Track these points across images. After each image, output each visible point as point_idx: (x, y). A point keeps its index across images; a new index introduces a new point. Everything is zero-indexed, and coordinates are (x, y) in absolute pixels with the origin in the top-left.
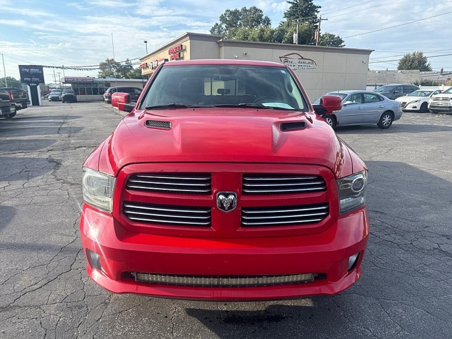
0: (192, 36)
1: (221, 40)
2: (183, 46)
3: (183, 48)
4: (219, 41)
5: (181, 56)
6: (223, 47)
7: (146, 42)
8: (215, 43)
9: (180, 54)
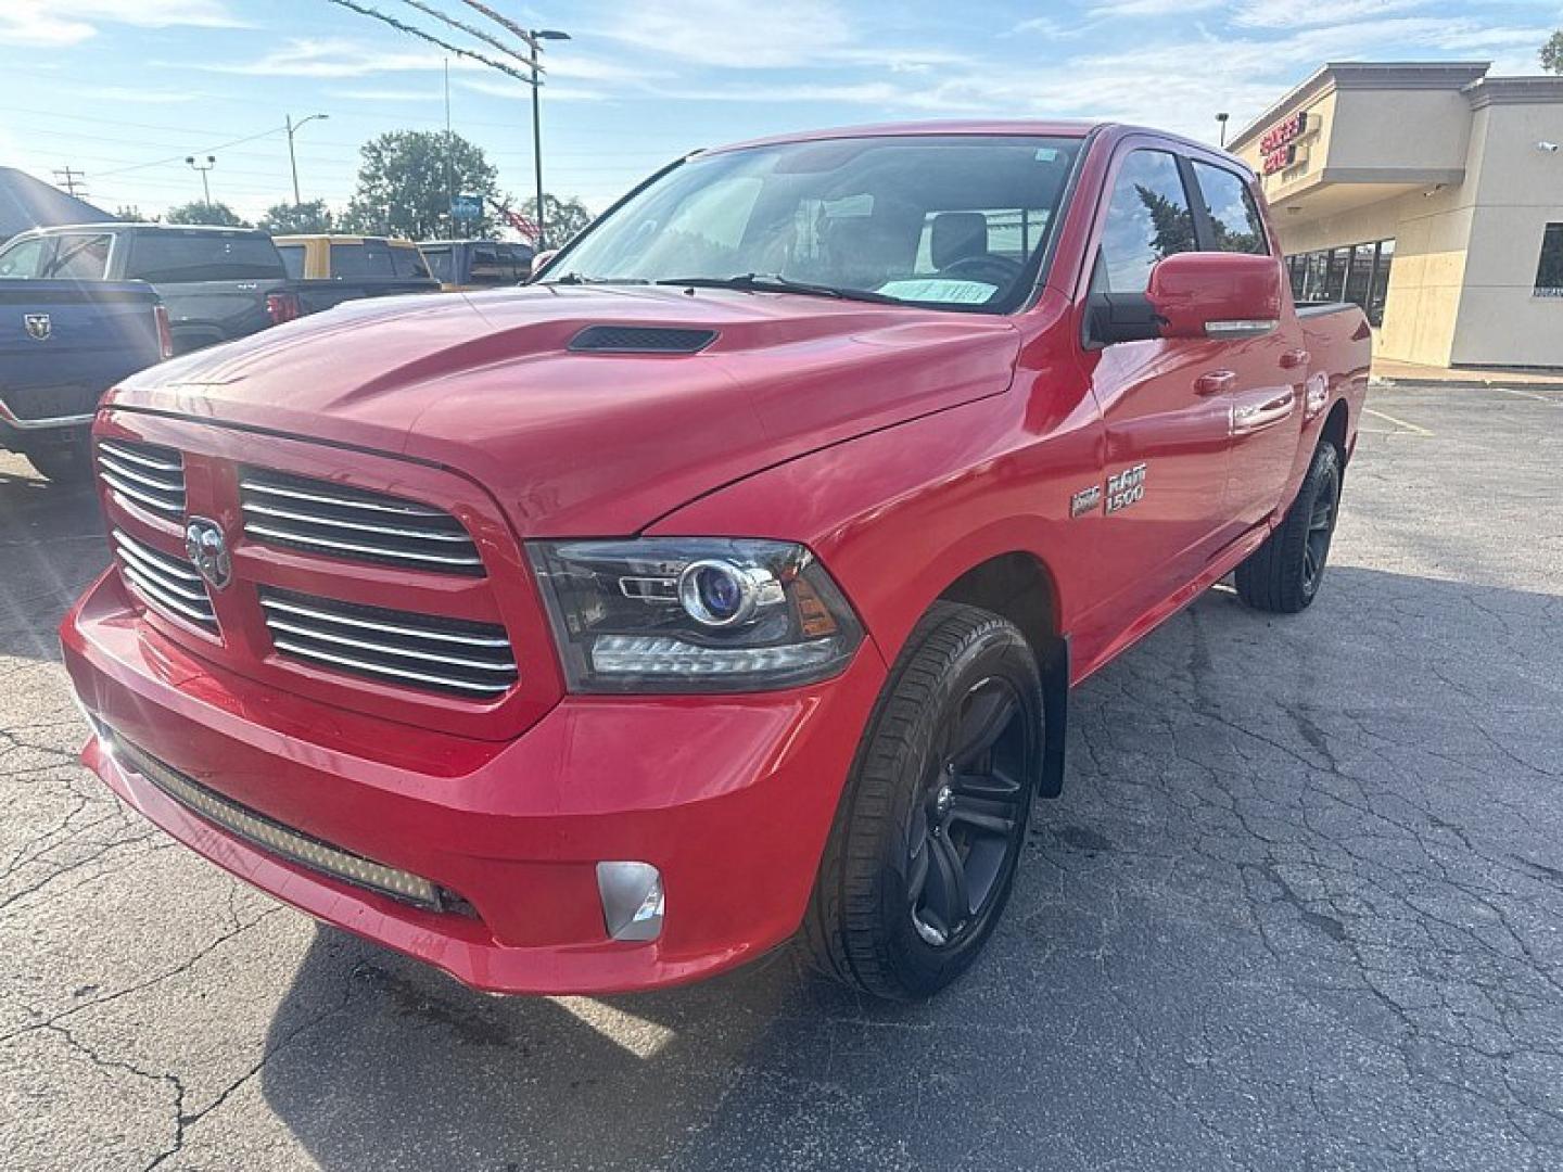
0: (1347, 76)
1: (1480, 81)
2: (1308, 120)
3: (1309, 127)
4: (1472, 85)
5: (1299, 156)
6: (1488, 109)
7: (1223, 117)
8: (1456, 93)
9: (1292, 148)
